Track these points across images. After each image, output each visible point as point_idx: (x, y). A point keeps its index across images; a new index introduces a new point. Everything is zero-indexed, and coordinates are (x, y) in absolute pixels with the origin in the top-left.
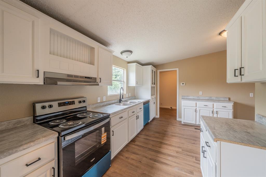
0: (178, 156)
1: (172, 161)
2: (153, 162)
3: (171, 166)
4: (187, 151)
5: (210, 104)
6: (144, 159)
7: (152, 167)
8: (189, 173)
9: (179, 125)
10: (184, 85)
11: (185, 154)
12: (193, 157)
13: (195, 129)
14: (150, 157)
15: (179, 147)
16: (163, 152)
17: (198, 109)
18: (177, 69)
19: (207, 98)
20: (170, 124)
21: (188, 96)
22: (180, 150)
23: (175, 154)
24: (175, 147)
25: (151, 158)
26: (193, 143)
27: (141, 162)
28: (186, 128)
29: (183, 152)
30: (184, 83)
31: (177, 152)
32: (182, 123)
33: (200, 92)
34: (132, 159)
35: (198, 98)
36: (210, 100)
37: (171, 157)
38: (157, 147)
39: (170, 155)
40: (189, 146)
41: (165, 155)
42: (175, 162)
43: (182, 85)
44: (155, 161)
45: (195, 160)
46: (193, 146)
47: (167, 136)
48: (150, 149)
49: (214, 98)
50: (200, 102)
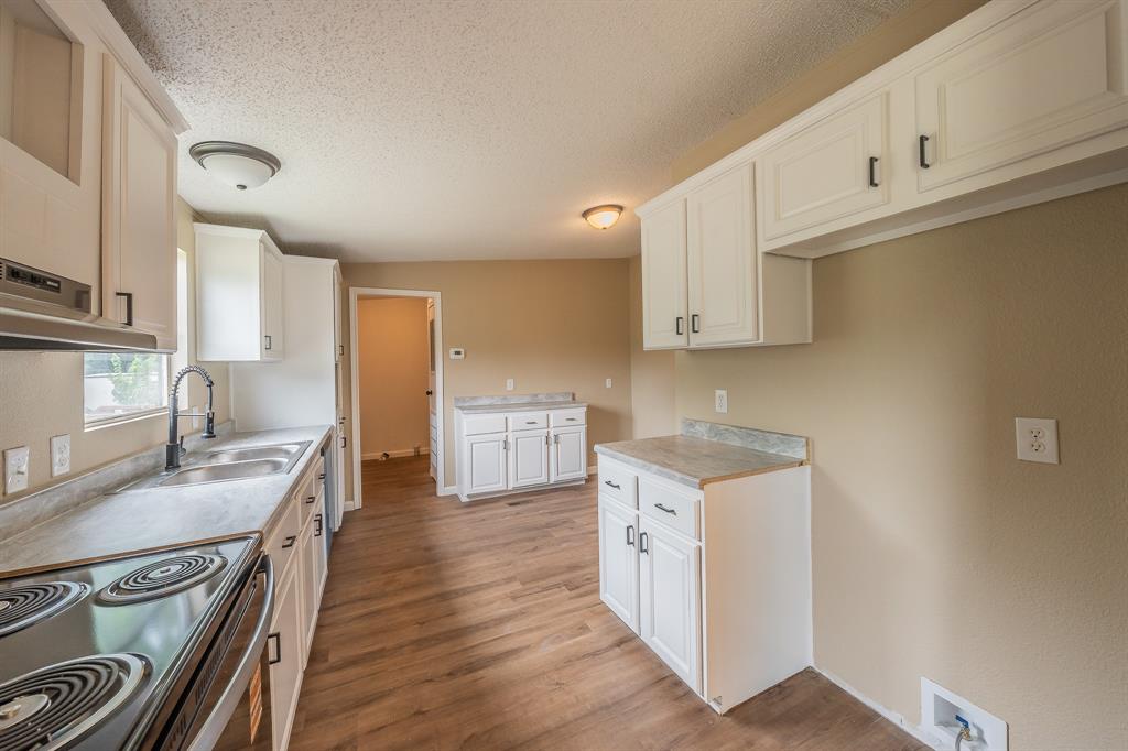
0: (523, 606)
1: (521, 633)
2: (469, 677)
3: (528, 647)
4: (535, 579)
5: (538, 415)
6: (426, 690)
7: (478, 696)
8: (581, 634)
9: (457, 508)
10: (462, 356)
11: (537, 590)
12: (557, 586)
13: (511, 505)
14: (444, 668)
15: (509, 580)
16: (474, 622)
17: (510, 440)
18: (437, 295)
19: (526, 399)
20: (426, 518)
21: (473, 398)
22: (516, 586)
23: (515, 607)
24: (498, 585)
25: (448, 671)
26: (531, 548)
27: (424, 713)
28: (484, 513)
29: (528, 586)
30: (462, 350)
31: (514, 598)
32: (464, 499)
33: (509, 381)
34: (371, 732)
35: (505, 402)
36: (534, 404)
37: (507, 621)
38: (440, 618)
39: (501, 621)
40: (529, 562)
41: (486, 628)
42: (530, 630)
43: (453, 356)
44: (471, 668)
45: (568, 592)
46: (538, 557)
47: (443, 562)
48: (420, 644)
49: (542, 398)
50: (515, 415)
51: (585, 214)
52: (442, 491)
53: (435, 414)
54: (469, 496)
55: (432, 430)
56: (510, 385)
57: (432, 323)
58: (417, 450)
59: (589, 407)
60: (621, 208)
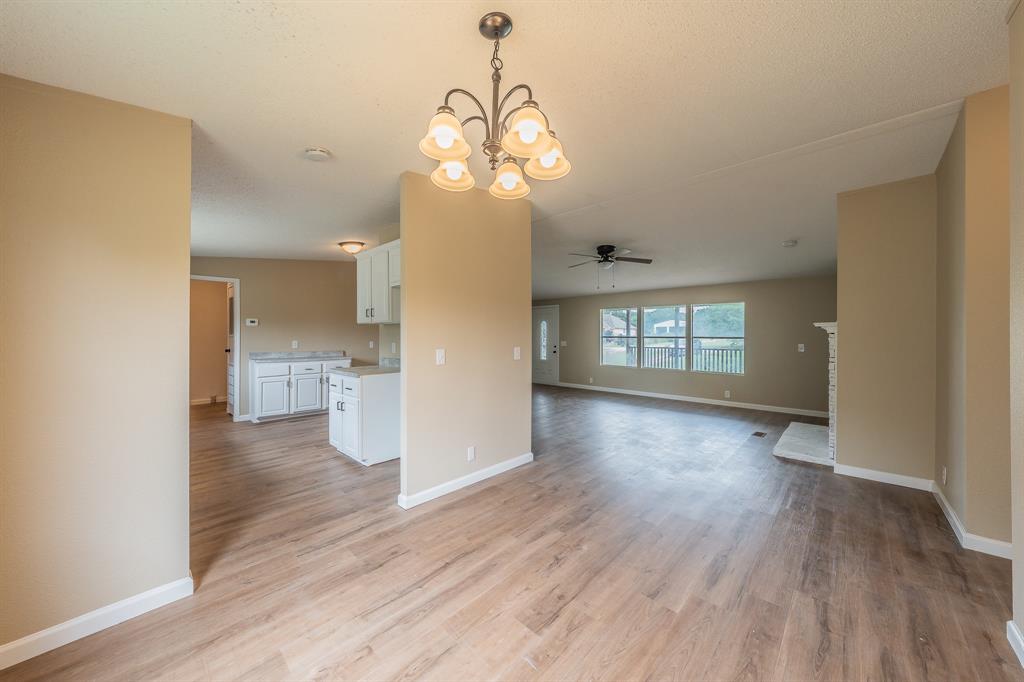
5: (315, 365)
9: (250, 426)
10: (256, 324)
13: (291, 422)
17: (293, 380)
18: (237, 282)
19: (309, 354)
21: (264, 354)
28: (271, 427)
30: (256, 320)
32: (255, 421)
33: (294, 342)
35: (290, 356)
36: (313, 357)
43: (248, 323)
49: (320, 354)
50: (296, 364)
51: (341, 244)
52: (237, 418)
53: (233, 366)
54: (259, 419)
55: (230, 378)
56: (295, 344)
57: (232, 299)
58: (214, 399)
59: (353, 360)
60: (362, 244)
